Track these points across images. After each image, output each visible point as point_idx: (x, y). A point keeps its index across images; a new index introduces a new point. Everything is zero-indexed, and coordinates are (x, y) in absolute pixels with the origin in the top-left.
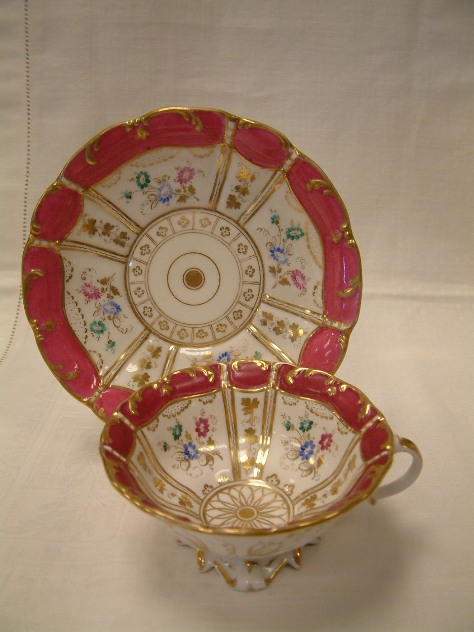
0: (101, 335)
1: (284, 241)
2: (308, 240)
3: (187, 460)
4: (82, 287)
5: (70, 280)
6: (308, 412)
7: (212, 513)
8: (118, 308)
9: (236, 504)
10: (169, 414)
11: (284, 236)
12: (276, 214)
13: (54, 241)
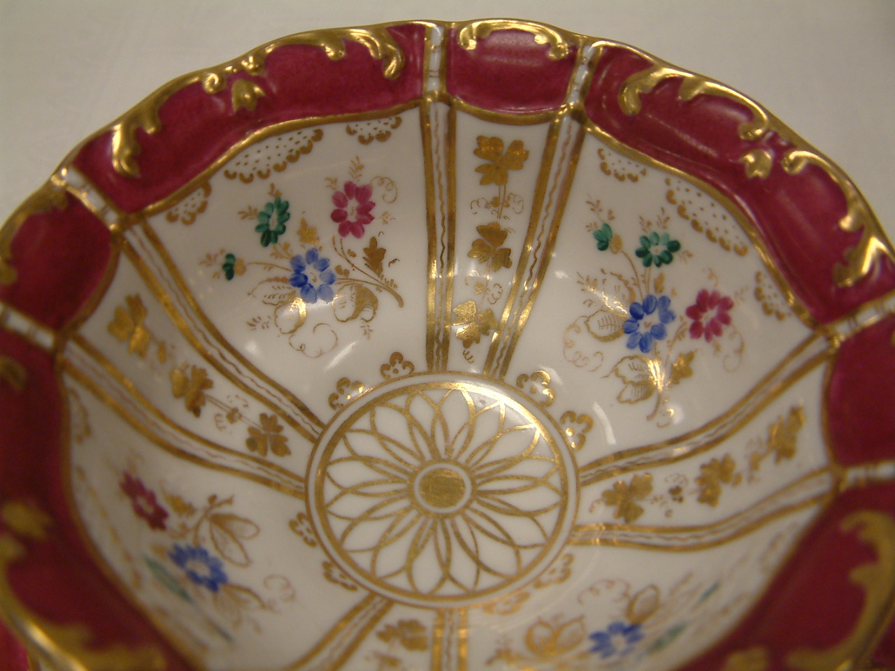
6: (671, 211)
7: (346, 473)
9: (420, 452)
10: (246, 171)
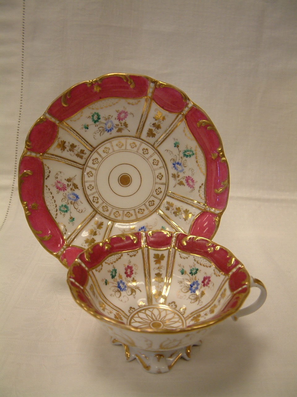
0: (66, 213)
1: (181, 158)
2: (196, 158)
3: (119, 291)
4: (55, 183)
5: (48, 178)
6: (195, 263)
7: (135, 324)
8: (77, 197)
9: (150, 320)
10: (109, 262)
11: (182, 155)
12: (177, 141)
13: (39, 153)
